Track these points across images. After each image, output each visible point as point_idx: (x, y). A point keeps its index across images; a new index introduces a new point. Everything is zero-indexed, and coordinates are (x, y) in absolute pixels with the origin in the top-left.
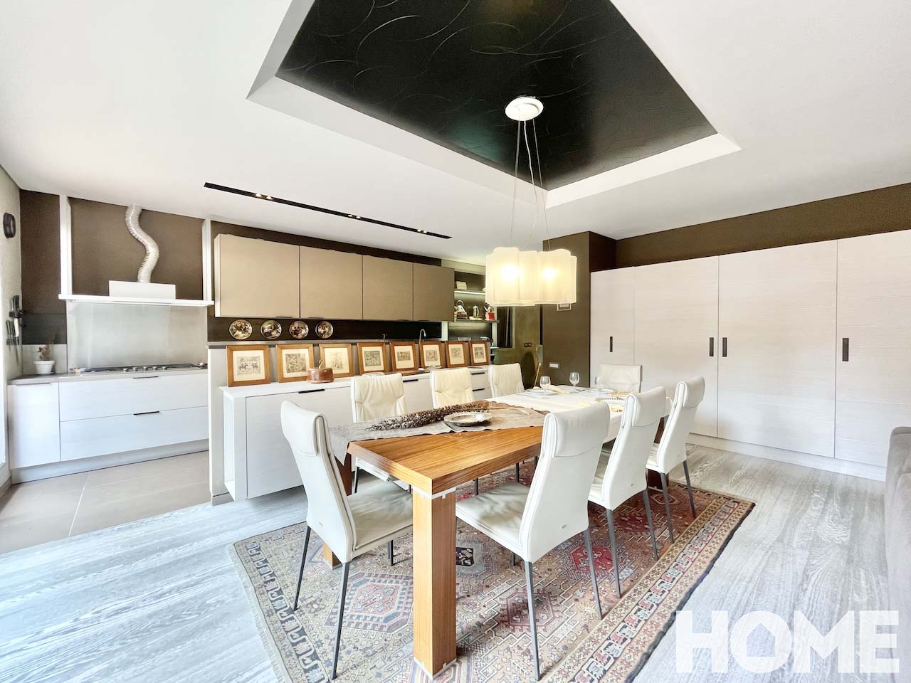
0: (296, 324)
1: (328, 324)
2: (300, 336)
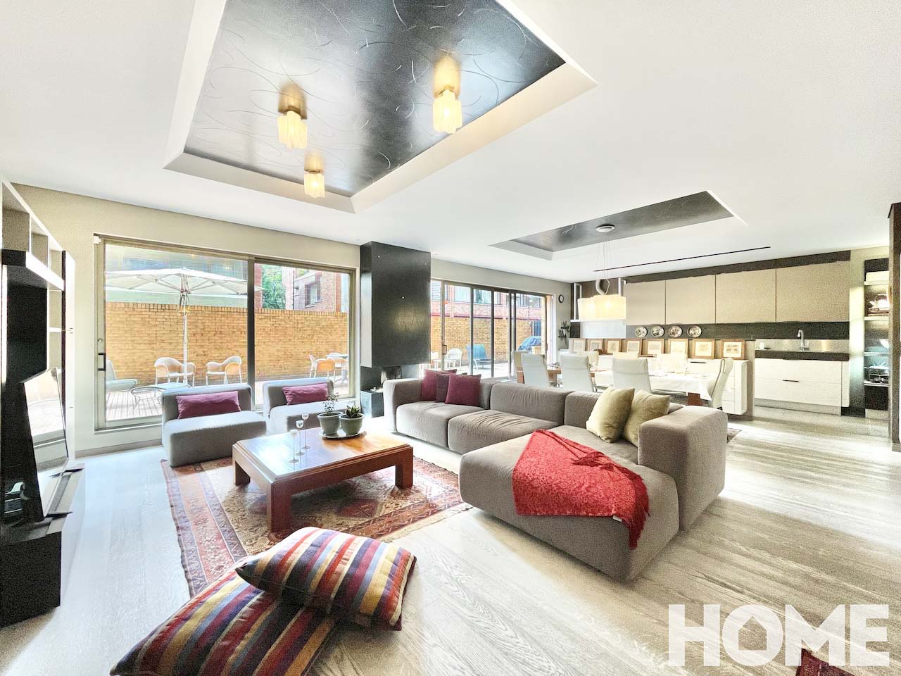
0: (674, 328)
1: (698, 327)
2: (676, 336)
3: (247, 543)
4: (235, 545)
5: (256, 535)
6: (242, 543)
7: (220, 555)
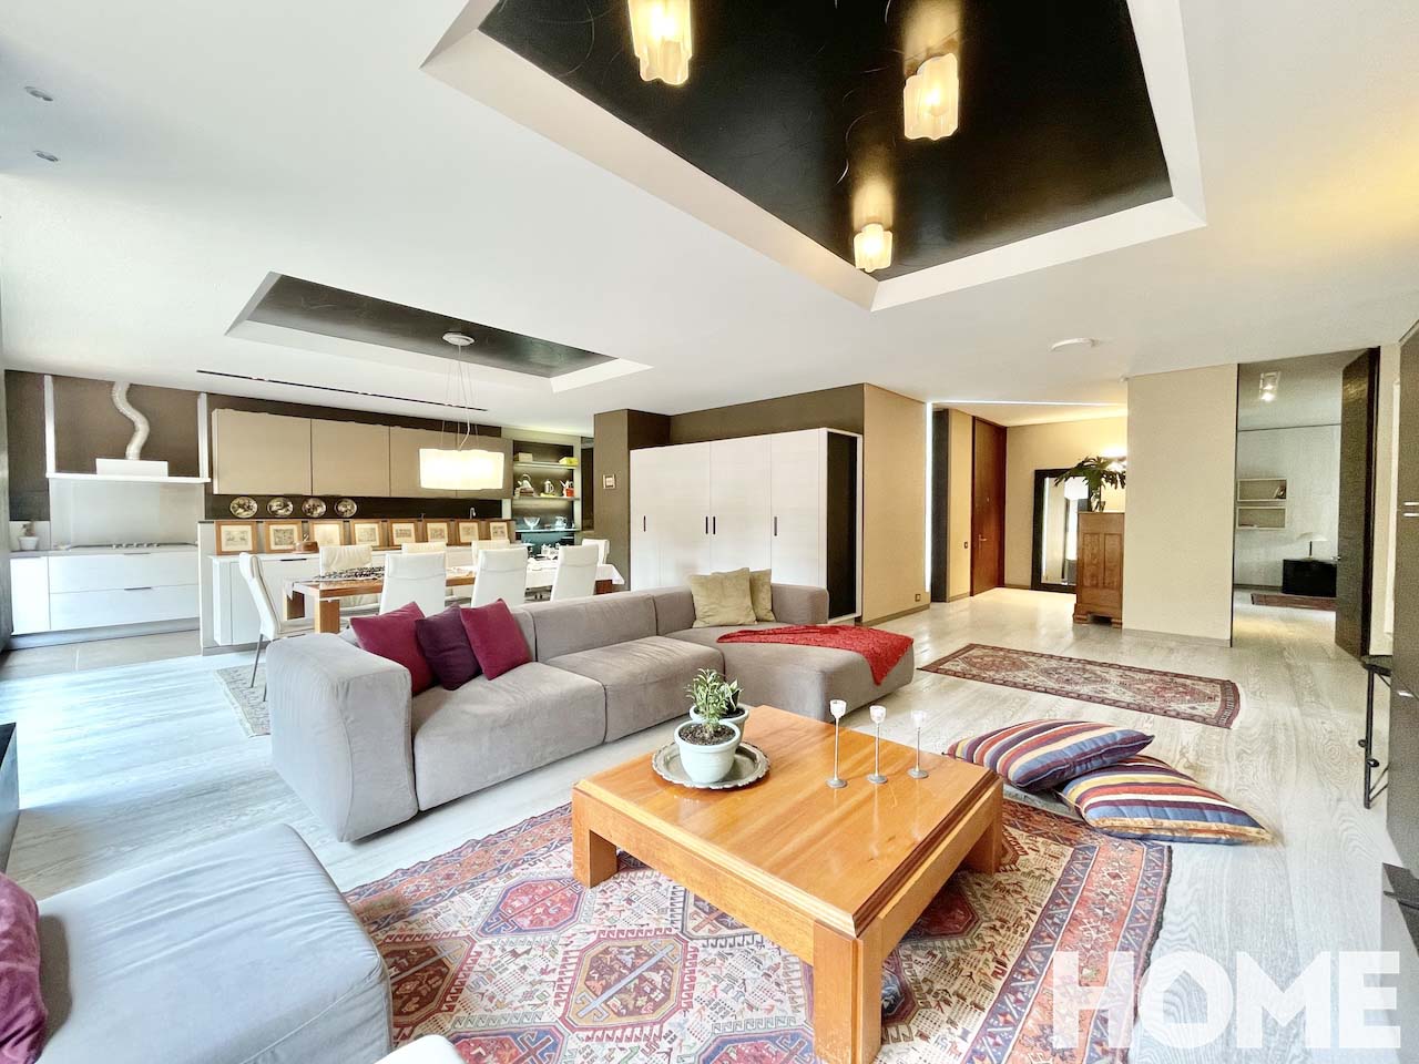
0: (311, 502)
1: (350, 501)
2: (316, 514)
3: (1048, 877)
4: (1066, 889)
5: (1023, 878)
6: (1054, 884)
7: (1099, 891)
